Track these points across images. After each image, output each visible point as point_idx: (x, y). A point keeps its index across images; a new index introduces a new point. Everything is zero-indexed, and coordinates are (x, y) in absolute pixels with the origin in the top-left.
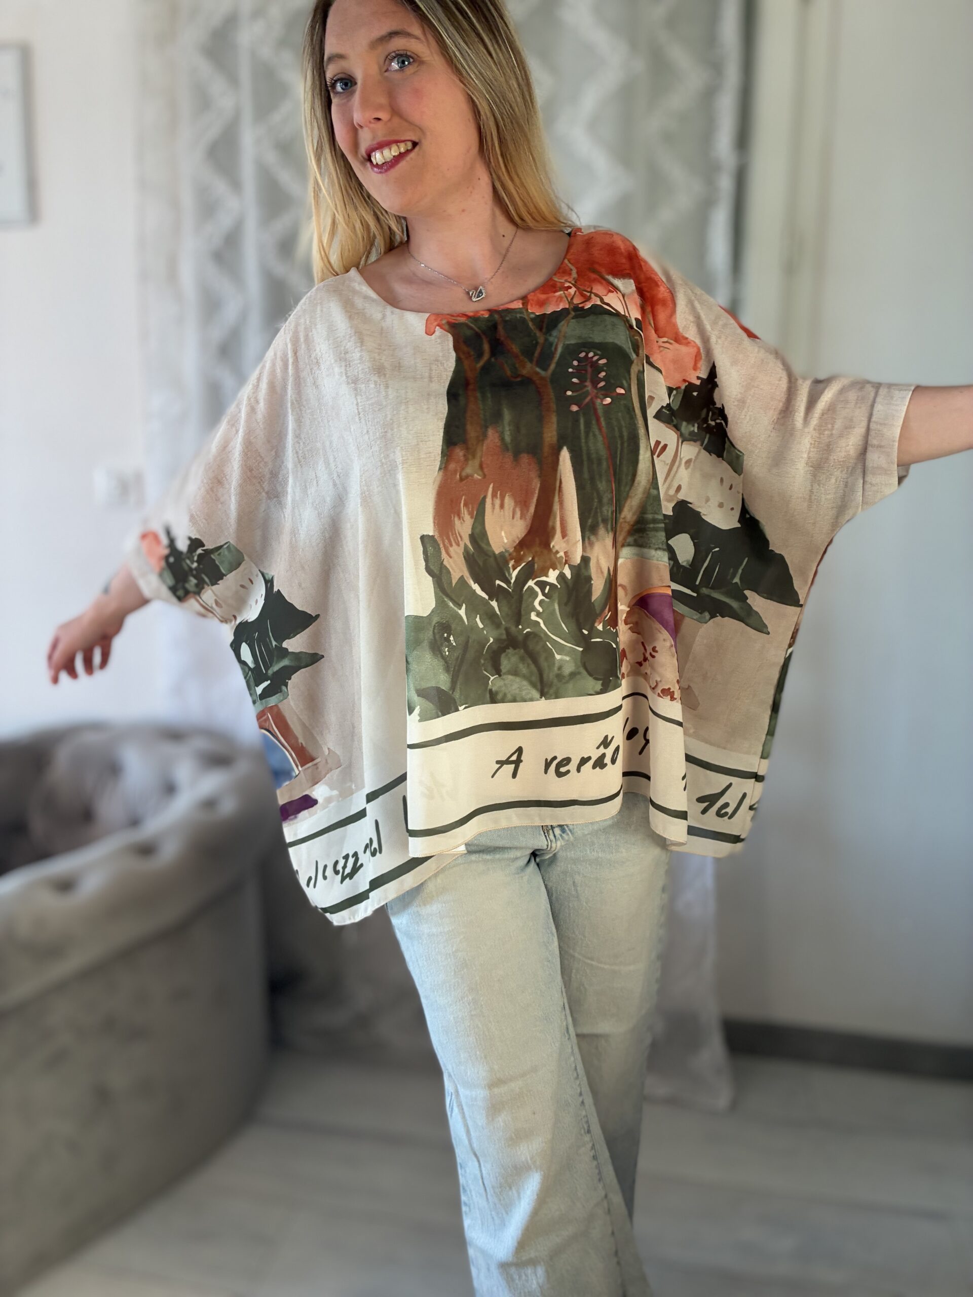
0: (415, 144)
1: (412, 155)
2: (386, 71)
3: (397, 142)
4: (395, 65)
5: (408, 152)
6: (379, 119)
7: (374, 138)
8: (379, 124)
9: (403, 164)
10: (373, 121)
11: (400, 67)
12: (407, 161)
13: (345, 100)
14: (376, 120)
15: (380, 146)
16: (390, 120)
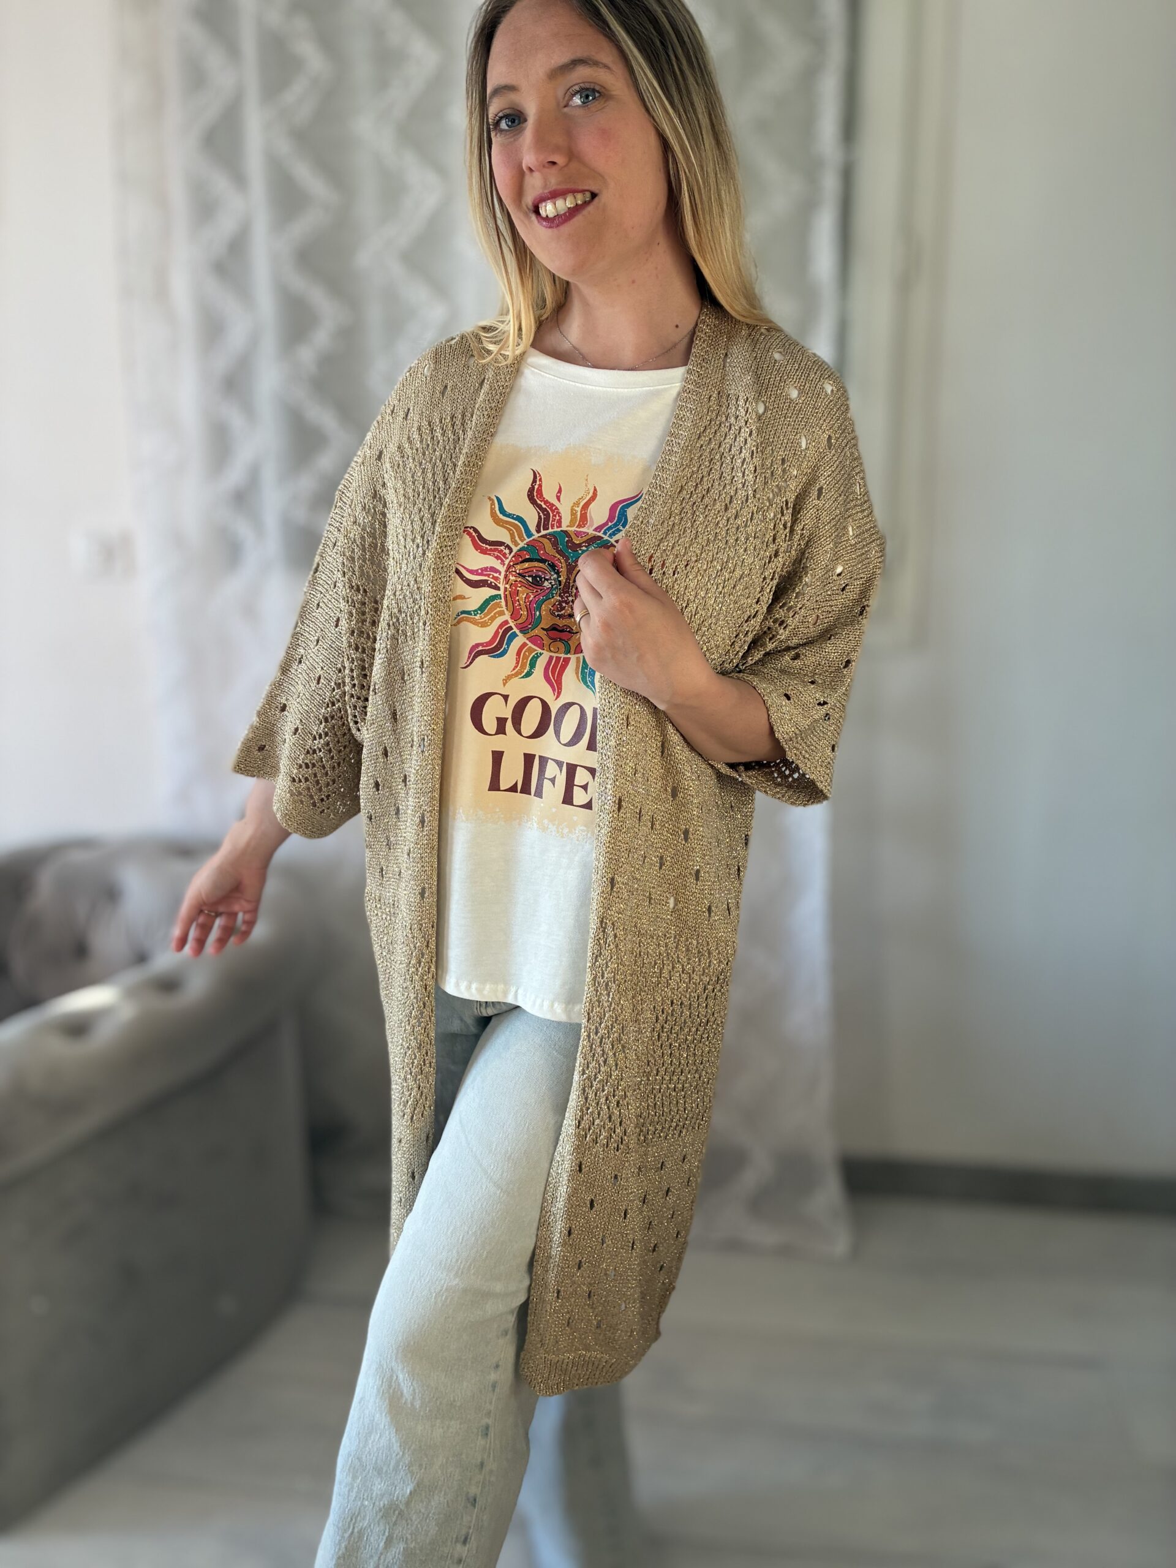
6: (553, 163)
13: (512, 139)
14: (550, 165)
16: (566, 166)
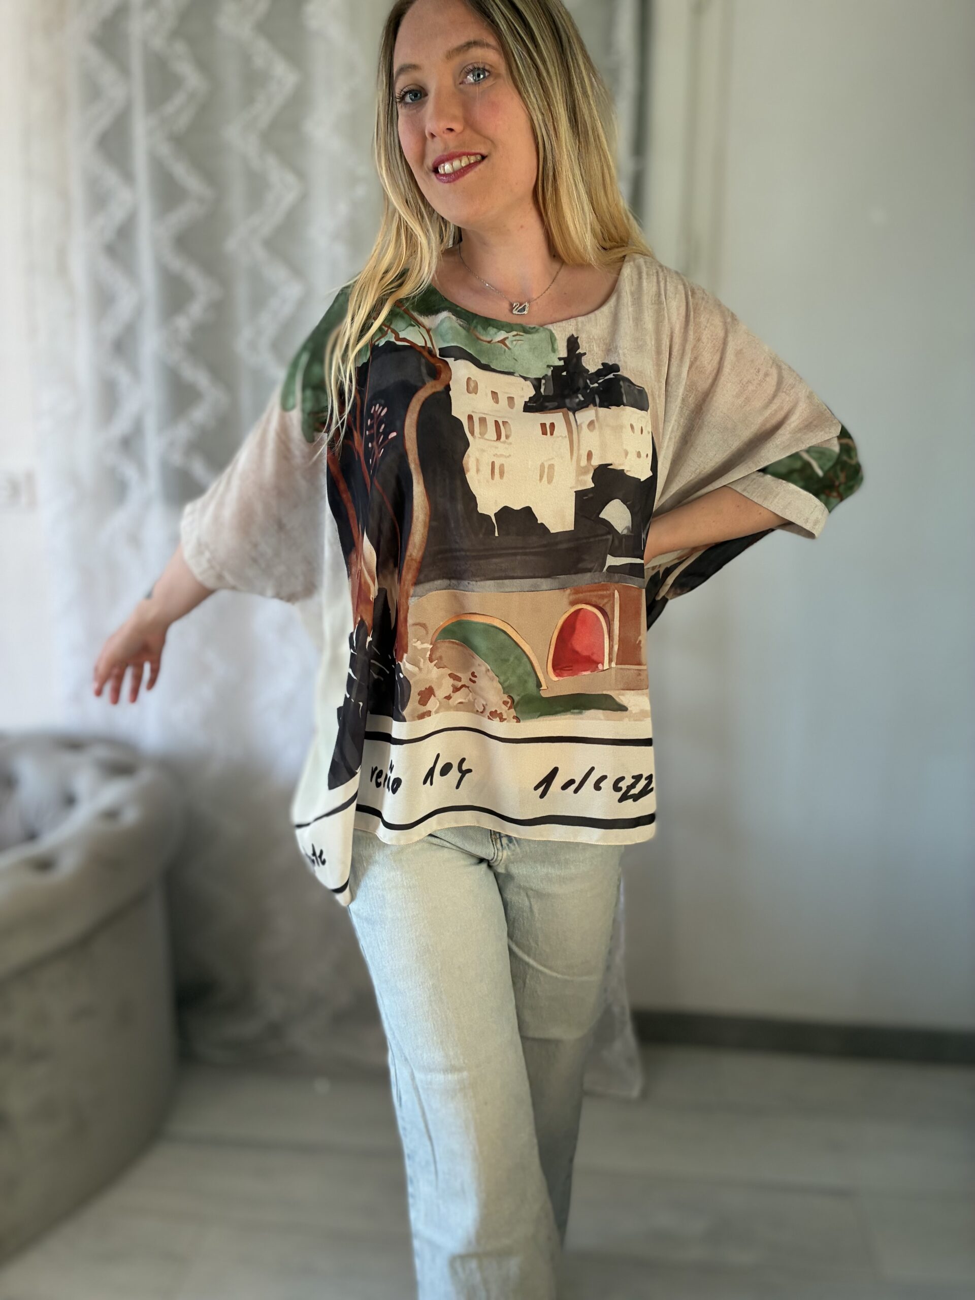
0: (483, 157)
1: (481, 166)
2: (460, 84)
3: (468, 154)
4: (470, 78)
5: (477, 163)
6: (451, 130)
7: (445, 149)
8: (451, 136)
9: (471, 176)
10: (445, 132)
11: (475, 80)
12: (475, 172)
13: (416, 110)
14: (448, 131)
15: (450, 158)
16: (461, 133)
